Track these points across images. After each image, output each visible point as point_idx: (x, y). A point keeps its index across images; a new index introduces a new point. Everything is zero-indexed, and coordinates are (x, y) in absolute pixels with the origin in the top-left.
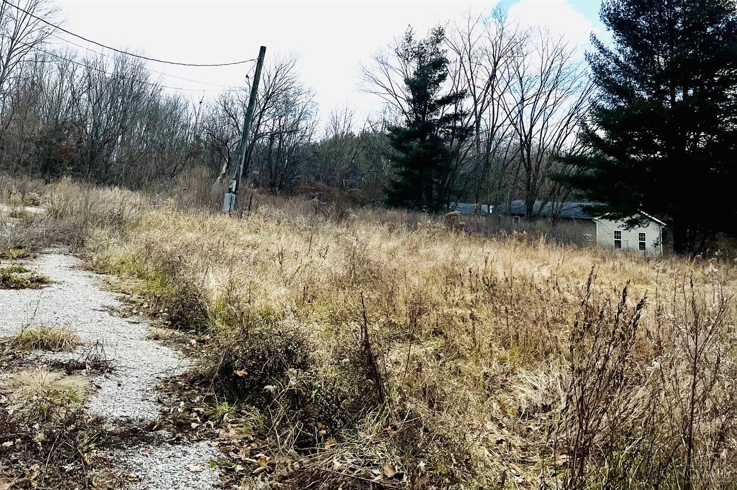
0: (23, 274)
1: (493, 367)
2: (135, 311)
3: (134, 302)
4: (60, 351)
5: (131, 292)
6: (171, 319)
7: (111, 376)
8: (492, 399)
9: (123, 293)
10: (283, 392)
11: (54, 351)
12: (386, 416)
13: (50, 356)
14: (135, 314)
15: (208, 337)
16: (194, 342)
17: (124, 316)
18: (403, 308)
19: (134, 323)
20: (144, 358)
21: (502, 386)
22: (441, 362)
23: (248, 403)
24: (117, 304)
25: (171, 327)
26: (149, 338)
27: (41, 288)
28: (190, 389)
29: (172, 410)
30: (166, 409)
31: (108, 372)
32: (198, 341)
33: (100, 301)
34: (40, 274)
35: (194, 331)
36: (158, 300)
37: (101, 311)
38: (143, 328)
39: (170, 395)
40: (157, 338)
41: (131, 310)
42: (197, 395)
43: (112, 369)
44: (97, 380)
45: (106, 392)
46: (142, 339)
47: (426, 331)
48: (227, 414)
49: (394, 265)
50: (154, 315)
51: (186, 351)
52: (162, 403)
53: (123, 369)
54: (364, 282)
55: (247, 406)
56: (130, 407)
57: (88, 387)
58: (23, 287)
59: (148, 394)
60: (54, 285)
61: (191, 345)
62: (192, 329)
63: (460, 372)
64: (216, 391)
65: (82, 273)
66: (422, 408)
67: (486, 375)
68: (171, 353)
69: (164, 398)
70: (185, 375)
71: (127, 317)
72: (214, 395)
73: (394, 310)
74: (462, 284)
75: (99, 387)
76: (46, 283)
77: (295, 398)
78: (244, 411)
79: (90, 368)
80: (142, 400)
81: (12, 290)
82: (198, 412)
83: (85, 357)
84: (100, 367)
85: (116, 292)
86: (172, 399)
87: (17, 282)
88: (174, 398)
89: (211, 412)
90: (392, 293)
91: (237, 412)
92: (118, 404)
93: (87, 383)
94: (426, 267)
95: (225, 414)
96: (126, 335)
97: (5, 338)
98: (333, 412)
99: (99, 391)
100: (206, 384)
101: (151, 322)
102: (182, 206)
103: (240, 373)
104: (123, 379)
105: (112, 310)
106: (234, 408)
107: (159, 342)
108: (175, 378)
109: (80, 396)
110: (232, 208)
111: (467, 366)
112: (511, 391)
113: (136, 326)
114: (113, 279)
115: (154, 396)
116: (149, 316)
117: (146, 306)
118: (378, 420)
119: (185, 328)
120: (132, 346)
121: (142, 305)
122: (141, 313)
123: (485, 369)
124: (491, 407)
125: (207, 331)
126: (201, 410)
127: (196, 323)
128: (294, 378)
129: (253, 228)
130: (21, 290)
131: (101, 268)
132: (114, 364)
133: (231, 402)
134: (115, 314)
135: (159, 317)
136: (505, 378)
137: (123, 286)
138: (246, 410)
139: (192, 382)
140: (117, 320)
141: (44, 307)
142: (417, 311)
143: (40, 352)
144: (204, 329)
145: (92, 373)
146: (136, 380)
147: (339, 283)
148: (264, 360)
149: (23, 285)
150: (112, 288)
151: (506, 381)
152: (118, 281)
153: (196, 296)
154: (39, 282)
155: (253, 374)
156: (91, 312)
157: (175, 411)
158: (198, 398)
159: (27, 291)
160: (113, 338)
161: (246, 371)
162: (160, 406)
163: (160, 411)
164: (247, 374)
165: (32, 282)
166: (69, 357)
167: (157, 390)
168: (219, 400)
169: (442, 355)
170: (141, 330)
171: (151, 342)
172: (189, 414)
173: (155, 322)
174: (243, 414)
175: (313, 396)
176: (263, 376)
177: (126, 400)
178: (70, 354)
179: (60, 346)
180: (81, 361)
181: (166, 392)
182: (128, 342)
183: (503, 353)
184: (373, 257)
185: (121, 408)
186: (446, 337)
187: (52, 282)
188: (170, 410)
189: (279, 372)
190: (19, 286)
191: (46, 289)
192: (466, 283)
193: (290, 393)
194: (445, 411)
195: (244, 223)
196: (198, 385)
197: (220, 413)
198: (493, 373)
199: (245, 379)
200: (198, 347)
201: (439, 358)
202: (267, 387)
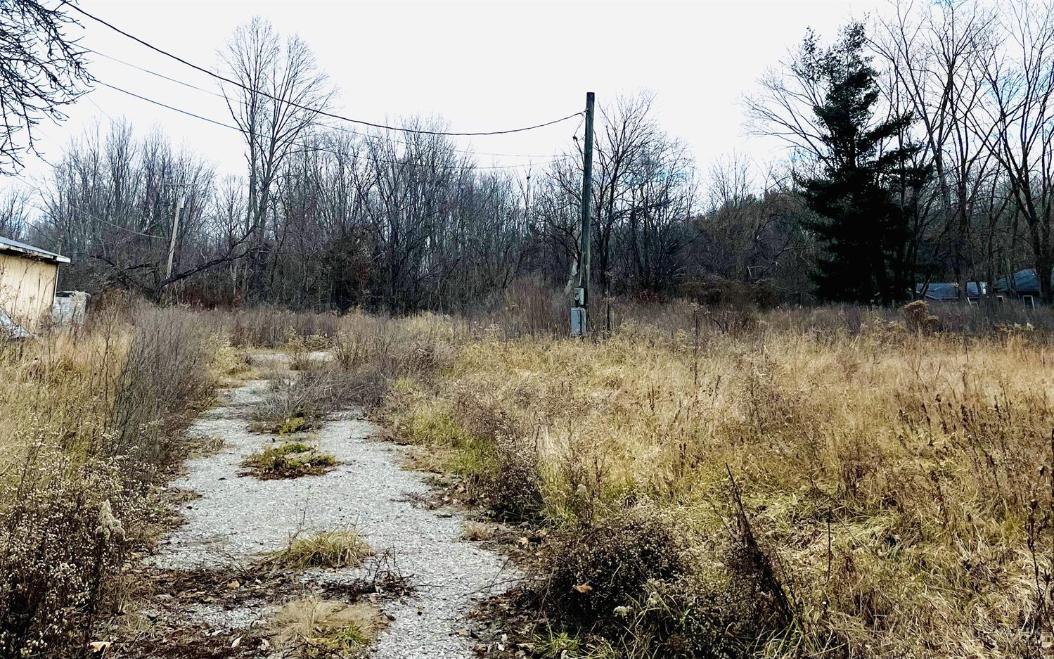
0: (302, 455)
1: (979, 551)
2: (446, 499)
3: (445, 485)
4: (343, 567)
5: (442, 470)
6: (494, 507)
7: (410, 601)
8: (976, 602)
9: (432, 471)
10: (641, 616)
11: (335, 568)
12: (796, 643)
13: (329, 576)
14: (447, 502)
15: (543, 532)
16: (524, 540)
17: (432, 507)
18: (835, 465)
19: (444, 516)
20: (456, 570)
21: (994, 580)
22: (897, 547)
23: (595, 632)
24: (422, 489)
25: (496, 519)
26: (464, 539)
27: (325, 473)
28: (516, 615)
29: (489, 648)
30: (481, 646)
31: (405, 594)
32: (530, 540)
33: (401, 487)
34: (322, 453)
35: (526, 523)
36: (477, 480)
37: (402, 501)
39: (488, 625)
40: (474, 538)
41: (441, 496)
42: (526, 623)
43: (411, 589)
44: (389, 607)
45: (401, 625)
46: (453, 541)
47: (874, 498)
48: (565, 651)
50: (472, 503)
51: (514, 555)
52: (477, 637)
53: (427, 589)
55: (595, 637)
56: (432, 647)
57: (378, 620)
58: (301, 474)
59: (458, 624)
60: (341, 467)
61: (521, 546)
62: (524, 520)
63: (924, 563)
64: (550, 616)
65: (380, 446)
66: (854, 629)
67: (967, 565)
68: (493, 560)
69: (481, 630)
70: (508, 594)
71: (435, 509)
72: (545, 624)
73: (823, 470)
74: (929, 420)
75: (392, 619)
76: (331, 465)
77: (660, 623)
78: (590, 645)
79: (381, 591)
80: (450, 635)
81: (287, 481)
82: (525, 649)
83: (373, 574)
84: (395, 588)
85: (423, 471)
86: (491, 630)
87: (293, 468)
88: (494, 629)
89: (543, 648)
91: (580, 647)
92: (416, 642)
93: (375, 612)
95: (562, 650)
96: (433, 536)
97: (274, 553)
98: (714, 643)
99: (392, 624)
100: (536, 605)
101: (467, 512)
102: (513, 334)
103: (582, 588)
104: (426, 604)
105: (416, 499)
106: (575, 642)
107: (477, 543)
108: (496, 598)
109: (366, 633)
110: (584, 329)
111: (933, 553)
112: (1007, 587)
113: (447, 521)
114: (420, 451)
115: (470, 625)
116: (466, 504)
117: (461, 489)
118: (784, 651)
119: (514, 519)
120: (440, 552)
121: (456, 488)
122: (455, 501)
123: (966, 555)
124: (974, 615)
125: (544, 523)
126: (531, 646)
127: (527, 511)
128: (655, 594)
129: (615, 354)
130: (299, 479)
131: (404, 437)
132: (414, 582)
133: (571, 633)
134: (419, 505)
135: (479, 504)
136: (998, 566)
137: (432, 461)
138: (593, 643)
139: (519, 604)
140: (421, 514)
141: (327, 502)
142: (855, 471)
143: (316, 571)
144: (539, 521)
145: (384, 597)
146: (443, 604)
148: (615, 566)
149: (300, 472)
150: (413, 464)
151: (1000, 571)
152: (427, 453)
154: (322, 465)
155: (600, 589)
156: (387, 504)
157: (494, 648)
158: (527, 628)
159: (305, 480)
160: (415, 542)
161: (590, 584)
162: (473, 643)
163: (474, 650)
164: (591, 589)
165: (312, 465)
166: (355, 575)
167: (471, 617)
168: (554, 631)
169: (897, 537)
170: (455, 526)
171: (466, 544)
172: (515, 652)
173: (474, 512)
174: (588, 650)
176: (615, 591)
177: (428, 636)
178: (357, 571)
179: (343, 559)
180: (370, 580)
181: (483, 620)
182: (435, 547)
183: (994, 526)
184: (787, 390)
185: (420, 649)
186: (901, 510)
187: (339, 464)
188: (487, 648)
189: (633, 586)
190: (295, 472)
191: (330, 474)
192: (935, 419)
193: (652, 616)
194: (891, 630)
195: (602, 349)
196: (527, 608)
197: (556, 650)
198: (977, 560)
199: (589, 596)
200: (531, 548)
201: (893, 542)
202: (619, 608)
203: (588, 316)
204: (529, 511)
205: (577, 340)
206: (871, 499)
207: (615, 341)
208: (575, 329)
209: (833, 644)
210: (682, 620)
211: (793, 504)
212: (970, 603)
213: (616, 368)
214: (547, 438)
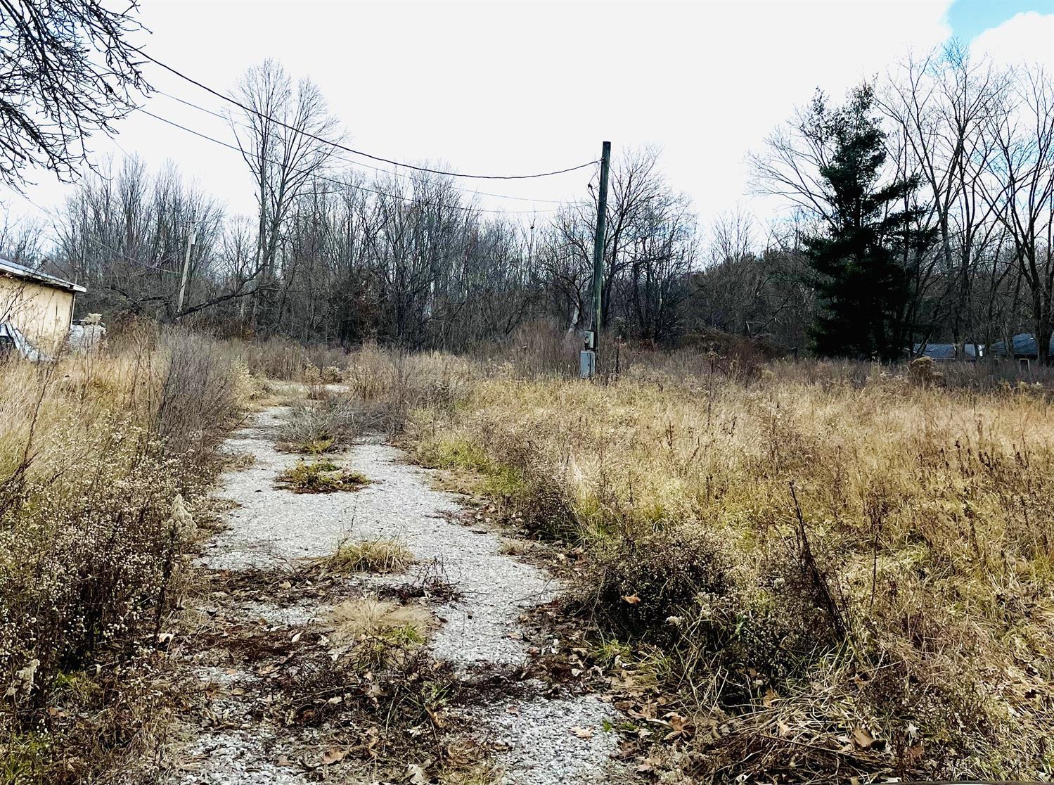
0: (333, 473)
1: (1011, 586)
2: (479, 517)
3: (477, 505)
4: (389, 572)
5: (471, 492)
6: (527, 527)
7: (458, 605)
8: (1013, 633)
9: (461, 493)
10: (694, 626)
11: (381, 574)
12: (849, 659)
13: (378, 580)
14: (480, 520)
15: (580, 550)
16: (562, 556)
17: (466, 524)
18: (859, 504)
19: (481, 533)
20: (499, 580)
21: (1028, 614)
22: (926, 580)
23: (646, 640)
24: (454, 508)
25: (529, 537)
26: (502, 553)
27: (357, 490)
28: (564, 622)
29: (543, 651)
30: (535, 649)
31: (453, 599)
32: (568, 556)
33: (434, 505)
34: (353, 471)
35: (561, 542)
36: (508, 502)
37: (436, 517)
38: (492, 540)
39: (538, 630)
40: (512, 553)
41: (474, 516)
42: (575, 630)
43: (458, 595)
44: (442, 610)
45: (453, 627)
46: (492, 554)
47: (899, 534)
48: (619, 656)
49: (837, 440)
50: (505, 522)
52: (529, 641)
53: (473, 595)
54: (793, 466)
55: (646, 645)
56: (487, 648)
57: (430, 621)
58: (335, 490)
59: (509, 629)
60: (372, 485)
61: (559, 562)
62: (558, 539)
63: (958, 595)
64: (600, 625)
65: (405, 468)
66: (903, 648)
67: (1000, 599)
68: (533, 572)
69: (531, 634)
70: (555, 603)
71: (470, 525)
72: (598, 630)
73: (846, 506)
74: (947, 464)
75: (444, 621)
76: (362, 483)
77: (712, 634)
78: (642, 652)
79: (430, 595)
80: (503, 638)
81: (321, 495)
82: (578, 653)
83: (422, 580)
84: (443, 593)
85: (452, 492)
86: (541, 635)
87: (327, 484)
88: (545, 634)
89: (596, 653)
90: (838, 482)
91: (632, 653)
92: (471, 643)
93: (427, 615)
94: (885, 440)
95: (615, 656)
96: (471, 550)
97: (319, 558)
98: (769, 654)
99: (444, 625)
100: (585, 614)
101: (501, 530)
102: (526, 374)
103: (631, 599)
104: (475, 609)
105: (450, 516)
107: (516, 558)
108: (542, 606)
109: (421, 632)
110: (593, 370)
111: (969, 586)
112: (1043, 621)
113: (483, 537)
114: (446, 474)
115: (518, 632)
116: (499, 522)
117: (492, 509)
118: (838, 665)
119: (548, 538)
120: (481, 563)
121: (487, 508)
122: (488, 520)
123: (998, 590)
124: (1012, 644)
125: (578, 542)
126: (583, 651)
127: (561, 531)
128: (707, 607)
129: (625, 397)
130: (332, 494)
131: (428, 461)
132: (460, 589)
133: (622, 640)
134: (454, 521)
135: (511, 524)
136: (1031, 602)
137: (460, 483)
138: (645, 650)
139: (566, 612)
140: (457, 529)
141: (364, 515)
142: (880, 507)
143: (364, 576)
144: (574, 539)
145: (433, 601)
146: (491, 609)
147: (757, 471)
148: (662, 580)
149: (333, 488)
150: (446, 487)
151: (1033, 605)
152: (453, 477)
153: (557, 494)
154: (353, 482)
155: (649, 601)
156: (423, 519)
157: (548, 652)
158: (577, 635)
159: (339, 495)
160: (454, 554)
161: (638, 596)
162: (526, 646)
163: (528, 652)
164: (639, 600)
165: (345, 482)
166: (402, 581)
167: (520, 623)
168: (605, 637)
169: (926, 570)
170: (491, 542)
171: (505, 558)
172: (568, 656)
173: (508, 530)
174: (642, 656)
175: (737, 630)
176: (663, 603)
177: (482, 638)
178: (403, 576)
179: (389, 566)
180: (417, 585)
181: (532, 625)
182: (476, 559)
183: (1024, 565)
184: (804, 431)
185: (476, 649)
186: (930, 545)
187: (370, 482)
188: (540, 651)
189: (684, 597)
190: (329, 488)
191: (363, 490)
192: (954, 464)
193: (705, 627)
194: (940, 653)
196: (575, 616)
197: (609, 655)
198: (1010, 595)
199: (638, 607)
201: (923, 575)
202: (671, 618)
203: (597, 359)
204: (563, 530)
205: (588, 382)
207: (625, 383)
208: (585, 371)
209: (885, 662)
211: (821, 535)
212: (1008, 633)
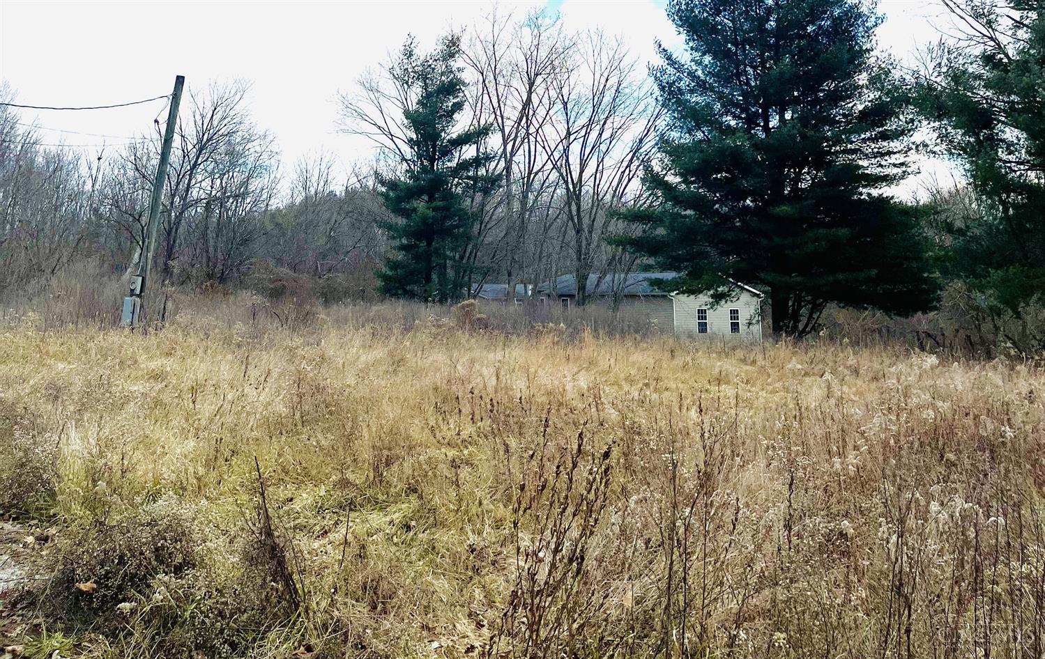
1: (485, 535)
8: (475, 584)
10: (144, 612)
15: (54, 531)
16: (30, 539)
21: (494, 562)
22: (412, 533)
23: (94, 630)
25: (2, 518)
28: (8, 616)
32: (37, 539)
47: (398, 486)
48: (57, 651)
51: (16, 555)
55: (93, 635)
61: (25, 545)
63: (433, 549)
64: (47, 617)
67: (471, 548)
70: (5, 595)
72: (42, 624)
73: (355, 460)
74: (460, 411)
77: (165, 619)
78: (86, 644)
82: (13, 652)
91: (75, 645)
95: (54, 651)
98: (216, 635)
102: (53, 323)
103: (85, 587)
106: (71, 641)
110: (136, 316)
111: (444, 537)
118: (286, 640)
119: (22, 518)
123: (473, 539)
124: (472, 597)
125: (54, 522)
126: (19, 648)
127: (39, 509)
128: (162, 589)
129: (166, 346)
133: (67, 632)
148: (124, 564)
151: (500, 553)
153: (39, 469)
155: (106, 586)
158: (18, 629)
161: (95, 582)
164: (95, 586)
169: (413, 523)
174: (83, 648)
176: (120, 588)
183: (501, 511)
186: (421, 497)
189: (140, 582)
192: (466, 410)
193: (156, 611)
194: (392, 615)
195: (152, 340)
196: (22, 609)
197: (48, 651)
198: (482, 543)
199: (92, 594)
200: (37, 547)
201: (408, 528)
202: (122, 605)
203: (142, 306)
204: (41, 509)
205: (127, 331)
206: (395, 487)
207: (168, 332)
208: (126, 320)
209: (335, 631)
210: (187, 614)
211: (321, 494)
212: (470, 584)
213: (163, 361)
214: (73, 434)
